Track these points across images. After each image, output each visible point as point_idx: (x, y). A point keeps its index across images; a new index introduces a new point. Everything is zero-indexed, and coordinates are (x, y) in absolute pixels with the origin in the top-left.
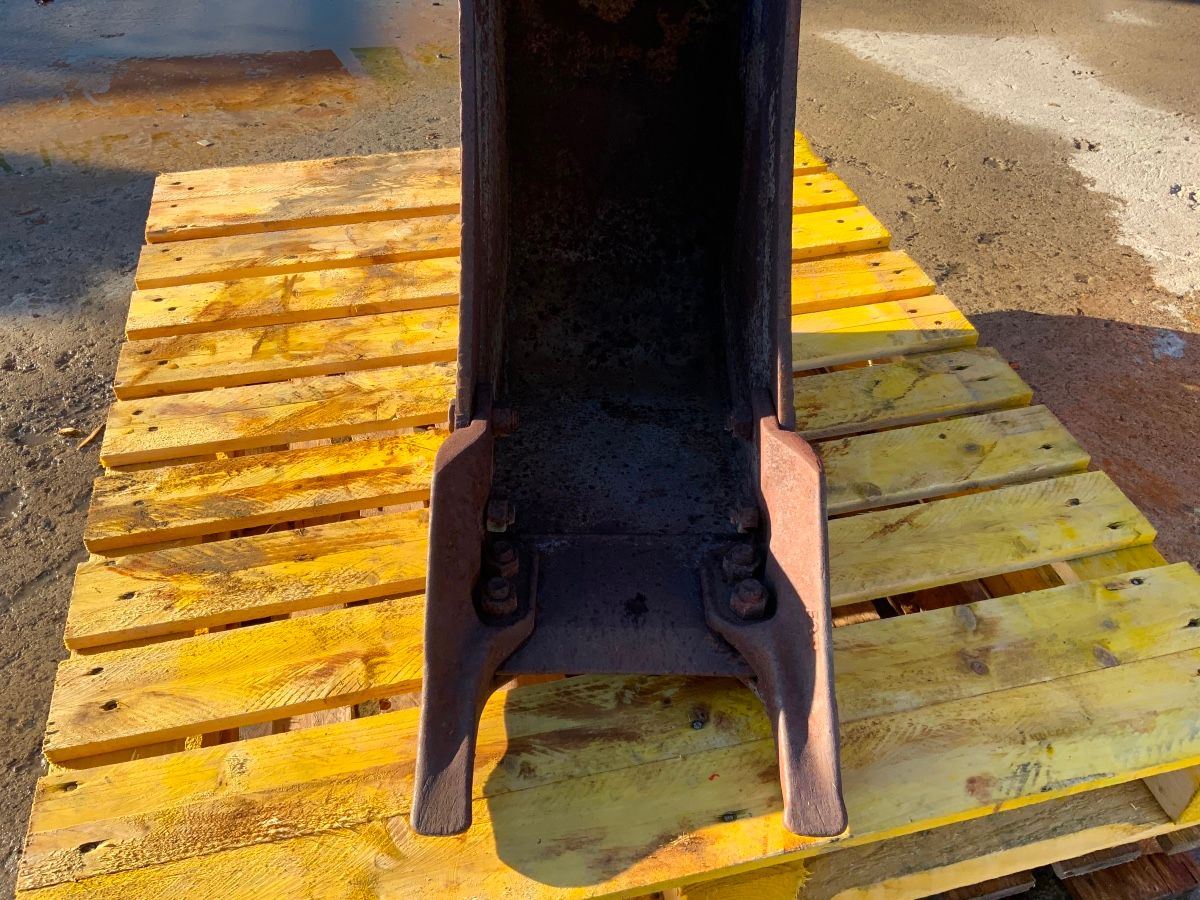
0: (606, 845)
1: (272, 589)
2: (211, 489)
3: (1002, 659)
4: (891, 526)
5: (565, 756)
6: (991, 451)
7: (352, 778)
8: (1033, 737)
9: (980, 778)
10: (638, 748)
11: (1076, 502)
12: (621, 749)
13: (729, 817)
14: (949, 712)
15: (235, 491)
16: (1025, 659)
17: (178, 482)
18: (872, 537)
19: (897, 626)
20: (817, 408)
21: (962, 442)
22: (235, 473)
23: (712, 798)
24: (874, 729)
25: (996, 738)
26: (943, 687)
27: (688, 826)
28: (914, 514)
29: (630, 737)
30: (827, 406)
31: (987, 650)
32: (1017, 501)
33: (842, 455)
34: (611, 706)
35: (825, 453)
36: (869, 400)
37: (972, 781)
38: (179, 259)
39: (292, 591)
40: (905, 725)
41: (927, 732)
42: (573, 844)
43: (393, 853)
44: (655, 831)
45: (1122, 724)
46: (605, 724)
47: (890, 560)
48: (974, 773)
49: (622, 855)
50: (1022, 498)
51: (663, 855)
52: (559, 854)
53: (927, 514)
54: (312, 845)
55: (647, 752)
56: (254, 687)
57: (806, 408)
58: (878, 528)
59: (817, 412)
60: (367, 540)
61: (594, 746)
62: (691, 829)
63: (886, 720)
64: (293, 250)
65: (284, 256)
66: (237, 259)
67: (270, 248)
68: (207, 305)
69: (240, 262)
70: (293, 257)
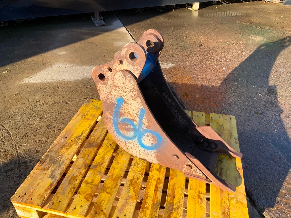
0: (237, 176)
1: (180, 203)
2: (150, 208)
5: (223, 176)
7: (221, 200)
8: (231, 136)
11: (198, 116)
12: (224, 170)
13: (236, 164)
15: (152, 204)
16: (221, 131)
17: (145, 213)
22: (147, 203)
23: (233, 165)
25: (230, 138)
27: (236, 168)
29: (222, 169)
34: (217, 169)
38: (60, 201)
39: (181, 200)
42: (236, 179)
43: (234, 198)
44: (236, 171)
46: (219, 171)
48: (234, 142)
49: (239, 175)
51: (239, 172)
52: (237, 181)
54: (231, 207)
55: (225, 168)
56: (201, 209)
60: (174, 188)
61: (222, 173)
64: (74, 179)
65: (75, 181)
66: (69, 190)
67: (70, 183)
68: (84, 199)
69: (71, 190)
70: (77, 180)
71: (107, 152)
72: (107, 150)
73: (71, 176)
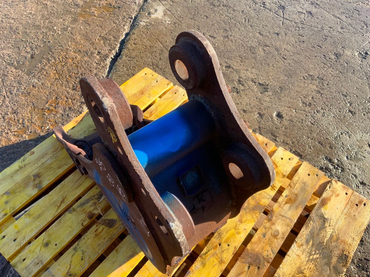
3: (30, 181)
4: (62, 203)
6: (41, 247)
8: (23, 167)
9: (32, 155)
10: (93, 129)
11: (15, 240)
14: (40, 163)
16: (25, 184)
18: (66, 196)
19: (54, 176)
20: (96, 235)
21: (50, 246)
23: (77, 129)
24: (53, 153)
26: (41, 168)
28: (58, 209)
30: (93, 238)
31: (34, 181)
32: (31, 231)
33: (82, 219)
35: (87, 218)
36: (82, 249)
37: (33, 153)
40: (48, 157)
41: (43, 157)
45: (5, 179)
47: (60, 192)
50: (30, 233)
51: (81, 119)
53: (54, 212)
57: (99, 233)
58: (65, 200)
59: (95, 233)
62: (78, 123)
63: (51, 156)
64: (290, 199)
65: (289, 195)
66: (297, 185)
67: (296, 195)
68: (278, 165)
69: (295, 185)
70: (286, 196)
71: (230, 229)
72: (230, 232)
73: (295, 206)
